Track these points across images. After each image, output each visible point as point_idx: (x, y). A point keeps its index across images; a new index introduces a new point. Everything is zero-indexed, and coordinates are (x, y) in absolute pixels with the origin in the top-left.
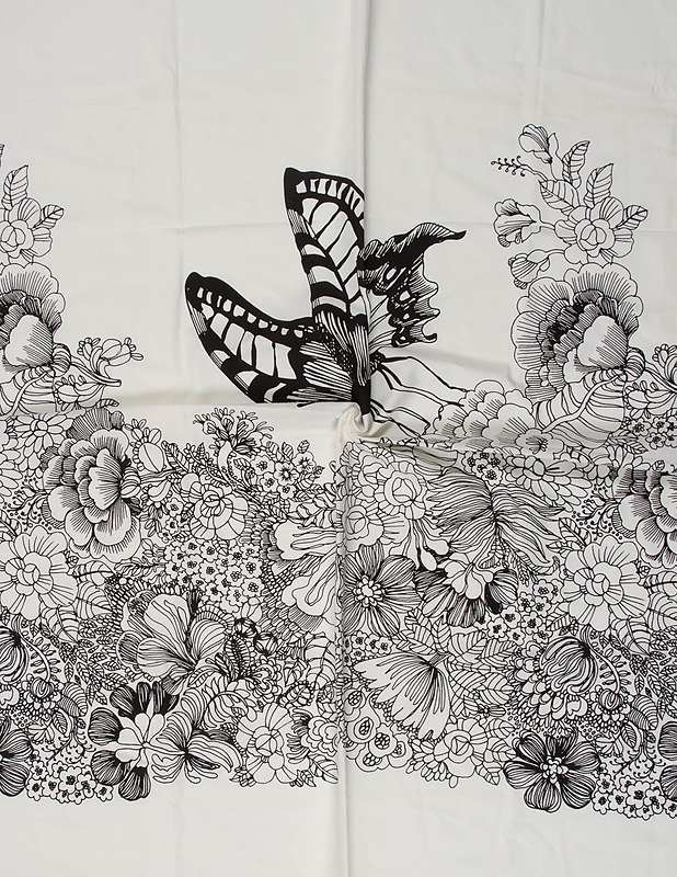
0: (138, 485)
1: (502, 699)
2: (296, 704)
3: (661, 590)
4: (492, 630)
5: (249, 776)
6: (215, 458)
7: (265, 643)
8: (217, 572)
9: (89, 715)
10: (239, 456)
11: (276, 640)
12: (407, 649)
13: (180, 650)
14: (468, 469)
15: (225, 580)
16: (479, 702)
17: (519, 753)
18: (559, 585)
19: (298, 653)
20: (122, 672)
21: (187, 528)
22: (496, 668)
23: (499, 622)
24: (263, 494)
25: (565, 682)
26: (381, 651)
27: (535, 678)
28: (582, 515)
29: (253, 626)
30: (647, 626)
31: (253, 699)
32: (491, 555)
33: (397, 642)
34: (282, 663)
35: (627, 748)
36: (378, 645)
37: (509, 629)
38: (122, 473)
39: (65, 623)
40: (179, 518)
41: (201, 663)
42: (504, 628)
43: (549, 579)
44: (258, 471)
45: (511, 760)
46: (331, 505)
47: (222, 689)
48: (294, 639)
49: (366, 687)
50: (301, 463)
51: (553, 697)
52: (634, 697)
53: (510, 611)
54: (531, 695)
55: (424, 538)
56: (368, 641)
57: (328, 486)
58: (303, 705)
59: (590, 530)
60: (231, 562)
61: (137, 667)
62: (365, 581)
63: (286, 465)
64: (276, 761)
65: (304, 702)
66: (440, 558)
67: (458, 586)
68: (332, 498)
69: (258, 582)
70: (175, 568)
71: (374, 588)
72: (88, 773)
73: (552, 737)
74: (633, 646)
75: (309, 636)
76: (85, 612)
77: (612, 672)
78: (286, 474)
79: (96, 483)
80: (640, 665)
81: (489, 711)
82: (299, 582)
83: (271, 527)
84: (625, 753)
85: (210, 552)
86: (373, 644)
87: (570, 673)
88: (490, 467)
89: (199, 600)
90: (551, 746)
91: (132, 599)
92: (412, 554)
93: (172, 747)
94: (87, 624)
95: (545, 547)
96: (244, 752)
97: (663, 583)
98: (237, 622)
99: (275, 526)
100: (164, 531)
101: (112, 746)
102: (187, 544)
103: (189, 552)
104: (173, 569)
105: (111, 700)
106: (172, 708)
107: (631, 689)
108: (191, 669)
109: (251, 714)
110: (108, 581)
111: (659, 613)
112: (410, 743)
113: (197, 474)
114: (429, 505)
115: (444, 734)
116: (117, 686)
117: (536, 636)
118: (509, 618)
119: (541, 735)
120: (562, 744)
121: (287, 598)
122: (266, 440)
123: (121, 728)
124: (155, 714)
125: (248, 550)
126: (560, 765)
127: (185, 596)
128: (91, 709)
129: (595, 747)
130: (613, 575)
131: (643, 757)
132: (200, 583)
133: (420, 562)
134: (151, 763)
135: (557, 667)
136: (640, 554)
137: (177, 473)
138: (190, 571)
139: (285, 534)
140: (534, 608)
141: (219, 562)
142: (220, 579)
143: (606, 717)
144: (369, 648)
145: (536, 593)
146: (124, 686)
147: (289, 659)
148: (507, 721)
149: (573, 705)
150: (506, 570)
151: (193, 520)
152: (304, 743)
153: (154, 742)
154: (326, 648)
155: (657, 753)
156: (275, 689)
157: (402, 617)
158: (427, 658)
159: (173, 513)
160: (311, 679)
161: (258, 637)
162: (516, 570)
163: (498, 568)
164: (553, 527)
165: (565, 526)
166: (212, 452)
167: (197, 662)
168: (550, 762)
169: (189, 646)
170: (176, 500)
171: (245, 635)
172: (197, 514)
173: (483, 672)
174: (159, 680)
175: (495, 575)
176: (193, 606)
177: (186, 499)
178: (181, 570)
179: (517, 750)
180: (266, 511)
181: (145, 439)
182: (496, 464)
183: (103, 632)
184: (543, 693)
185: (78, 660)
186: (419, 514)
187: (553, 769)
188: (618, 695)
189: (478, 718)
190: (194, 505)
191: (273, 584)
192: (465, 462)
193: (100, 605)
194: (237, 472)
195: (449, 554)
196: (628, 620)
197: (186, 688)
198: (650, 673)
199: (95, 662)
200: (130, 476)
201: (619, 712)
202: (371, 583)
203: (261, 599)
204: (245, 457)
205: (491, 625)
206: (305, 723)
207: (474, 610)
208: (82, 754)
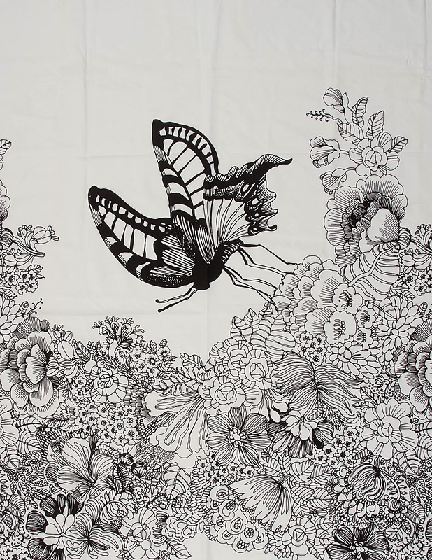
0: (58, 368)
1: (325, 505)
2: (158, 508)
3: (426, 433)
4: (317, 459)
5: (128, 554)
6: (107, 351)
7: (138, 469)
8: (108, 423)
9: (26, 515)
10: (122, 349)
11: (146, 467)
12: (263, 473)
13: (85, 474)
14: (302, 354)
15: (113, 429)
16: (310, 507)
17: (336, 540)
18: (361, 430)
19: (160, 475)
20: (47, 488)
21: (89, 395)
22: (321, 485)
23: (322, 454)
24: (138, 374)
25: (365, 493)
26: (247, 475)
27: (346, 491)
28: (375, 385)
29: (131, 458)
30: (417, 456)
31: (131, 504)
32: (315, 411)
33: (257, 469)
34: (150, 482)
35: (405, 535)
36: (245, 471)
37: (328, 458)
38: (47, 360)
39: (11, 457)
40: (83, 389)
41: (98, 482)
42: (325, 458)
43: (354, 426)
44: (135, 359)
45: (331, 544)
46: (181, 381)
47: (111, 499)
48: (157, 467)
49: (238, 498)
50: (162, 354)
51: (357, 503)
52: (410, 502)
53: (329, 446)
54: (344, 502)
55: (272, 402)
56: (238, 469)
57: (179, 369)
58: (163, 509)
59: (380, 395)
60: (117, 417)
61: (57, 485)
62: (235, 431)
63: (152, 355)
64: (146, 545)
65: (164, 507)
66: (282, 414)
67: (295, 432)
68: (181, 377)
69: (134, 430)
70: (81, 421)
71: (241, 435)
72: (26, 553)
73: (357, 529)
74: (408, 469)
75: (167, 465)
76: (24, 450)
77: (395, 487)
78: (153, 361)
79: (30, 367)
80: (412, 481)
81: (317, 513)
82: (160, 430)
83: (143, 395)
84: (404, 539)
85: (104, 410)
86: (241, 470)
87: (368, 487)
88: (316, 353)
89: (97, 442)
90: (357, 534)
91: (53, 441)
92: (265, 412)
93: (79, 536)
94: (25, 457)
95: (351, 406)
96: (125, 539)
97: (427, 429)
98: (121, 455)
99: (145, 395)
100: (74, 398)
101: (41, 536)
102: (89, 406)
103: (90, 411)
104: (80, 422)
105: (41, 506)
106: (80, 511)
107: (407, 497)
108: (92, 486)
109: (130, 514)
110: (38, 430)
111: (425, 448)
112: (267, 534)
113: (96, 361)
114: (274, 380)
115: (288, 528)
116: (44, 497)
117: (346, 463)
118: (328, 451)
119: (350, 527)
120: (364, 533)
121: (153, 440)
122: (139, 339)
123: (47, 524)
124: (68, 514)
125: (128, 410)
126: (363, 547)
127: (87, 439)
128: (28, 512)
129: (385, 534)
130: (395, 424)
131: (416, 541)
132: (97, 430)
133: (270, 417)
134: (66, 546)
135: (359, 483)
136: (412, 410)
137: (82, 360)
138: (91, 423)
139: (152, 400)
140: (344, 445)
141: (109, 417)
142: (110, 428)
143: (391, 516)
144: (239, 473)
145: (346, 435)
146: (49, 496)
147: (154, 480)
148: (329, 519)
149: (370, 508)
150: (325, 421)
151: (93, 390)
152: (163, 533)
153: (68, 533)
154: (178, 472)
155: (425, 538)
156: (145, 499)
157: (259, 453)
158: (277, 479)
159: (80, 386)
160: (168, 493)
161: (134, 465)
162: (332, 420)
163: (320, 420)
164: (356, 393)
165: (364, 392)
166: (105, 347)
167: (95, 482)
168: (357, 545)
169: (90, 471)
170: (82, 378)
171: (126, 464)
172: (96, 386)
173: (313, 488)
174: (71, 493)
175: (318, 424)
176: (93, 445)
177: (88, 377)
178: (85, 422)
179: (335, 537)
180: (139, 385)
181: (62, 338)
182: (320, 351)
183: (35, 462)
184: (351, 501)
185: (20, 480)
186: (268, 386)
187: (359, 549)
188: (399, 501)
189: (310, 517)
190: (93, 381)
191: (144, 432)
192: (300, 349)
193: (34, 445)
194: (121, 360)
195: (288, 411)
196: (405, 452)
197: (88, 498)
198: (419, 487)
199: (30, 482)
200: (52, 362)
201: (400, 512)
202: (239, 432)
203: (136, 441)
204: (126, 350)
205: (317, 456)
206: (164, 521)
207: (306, 447)
208: (22, 541)
